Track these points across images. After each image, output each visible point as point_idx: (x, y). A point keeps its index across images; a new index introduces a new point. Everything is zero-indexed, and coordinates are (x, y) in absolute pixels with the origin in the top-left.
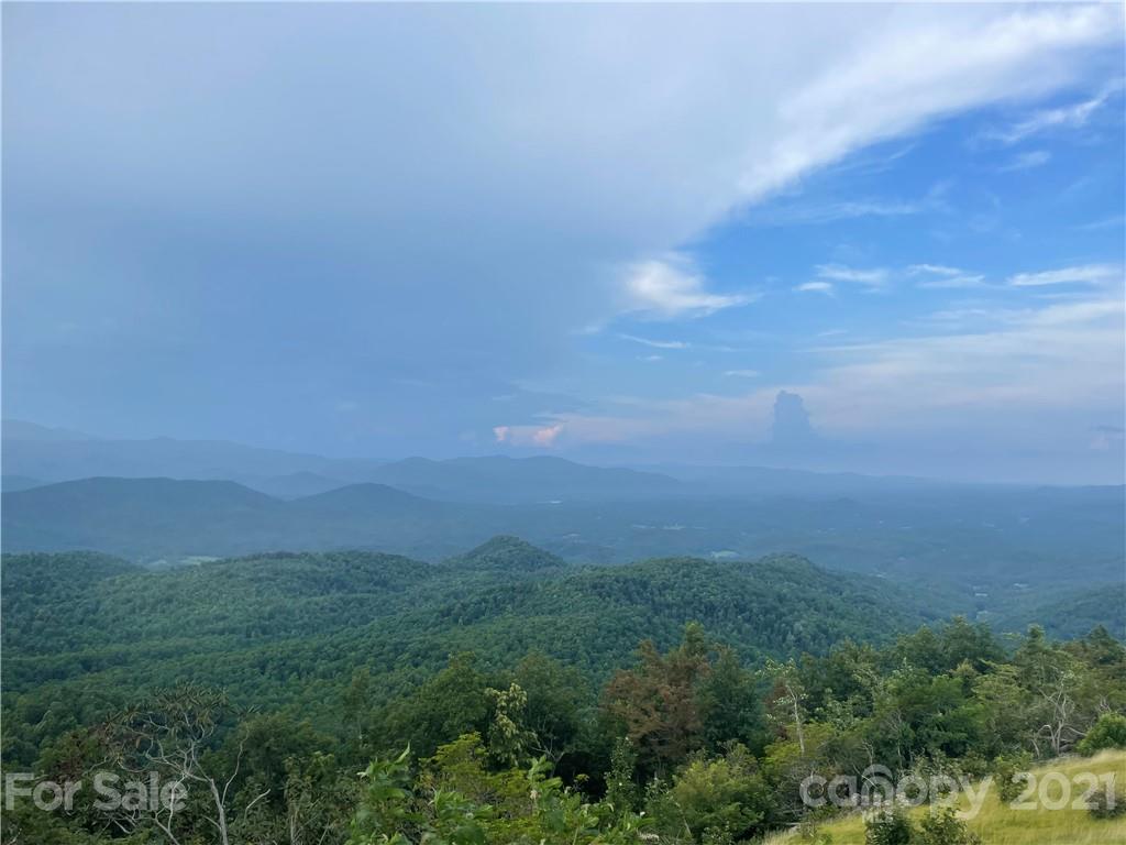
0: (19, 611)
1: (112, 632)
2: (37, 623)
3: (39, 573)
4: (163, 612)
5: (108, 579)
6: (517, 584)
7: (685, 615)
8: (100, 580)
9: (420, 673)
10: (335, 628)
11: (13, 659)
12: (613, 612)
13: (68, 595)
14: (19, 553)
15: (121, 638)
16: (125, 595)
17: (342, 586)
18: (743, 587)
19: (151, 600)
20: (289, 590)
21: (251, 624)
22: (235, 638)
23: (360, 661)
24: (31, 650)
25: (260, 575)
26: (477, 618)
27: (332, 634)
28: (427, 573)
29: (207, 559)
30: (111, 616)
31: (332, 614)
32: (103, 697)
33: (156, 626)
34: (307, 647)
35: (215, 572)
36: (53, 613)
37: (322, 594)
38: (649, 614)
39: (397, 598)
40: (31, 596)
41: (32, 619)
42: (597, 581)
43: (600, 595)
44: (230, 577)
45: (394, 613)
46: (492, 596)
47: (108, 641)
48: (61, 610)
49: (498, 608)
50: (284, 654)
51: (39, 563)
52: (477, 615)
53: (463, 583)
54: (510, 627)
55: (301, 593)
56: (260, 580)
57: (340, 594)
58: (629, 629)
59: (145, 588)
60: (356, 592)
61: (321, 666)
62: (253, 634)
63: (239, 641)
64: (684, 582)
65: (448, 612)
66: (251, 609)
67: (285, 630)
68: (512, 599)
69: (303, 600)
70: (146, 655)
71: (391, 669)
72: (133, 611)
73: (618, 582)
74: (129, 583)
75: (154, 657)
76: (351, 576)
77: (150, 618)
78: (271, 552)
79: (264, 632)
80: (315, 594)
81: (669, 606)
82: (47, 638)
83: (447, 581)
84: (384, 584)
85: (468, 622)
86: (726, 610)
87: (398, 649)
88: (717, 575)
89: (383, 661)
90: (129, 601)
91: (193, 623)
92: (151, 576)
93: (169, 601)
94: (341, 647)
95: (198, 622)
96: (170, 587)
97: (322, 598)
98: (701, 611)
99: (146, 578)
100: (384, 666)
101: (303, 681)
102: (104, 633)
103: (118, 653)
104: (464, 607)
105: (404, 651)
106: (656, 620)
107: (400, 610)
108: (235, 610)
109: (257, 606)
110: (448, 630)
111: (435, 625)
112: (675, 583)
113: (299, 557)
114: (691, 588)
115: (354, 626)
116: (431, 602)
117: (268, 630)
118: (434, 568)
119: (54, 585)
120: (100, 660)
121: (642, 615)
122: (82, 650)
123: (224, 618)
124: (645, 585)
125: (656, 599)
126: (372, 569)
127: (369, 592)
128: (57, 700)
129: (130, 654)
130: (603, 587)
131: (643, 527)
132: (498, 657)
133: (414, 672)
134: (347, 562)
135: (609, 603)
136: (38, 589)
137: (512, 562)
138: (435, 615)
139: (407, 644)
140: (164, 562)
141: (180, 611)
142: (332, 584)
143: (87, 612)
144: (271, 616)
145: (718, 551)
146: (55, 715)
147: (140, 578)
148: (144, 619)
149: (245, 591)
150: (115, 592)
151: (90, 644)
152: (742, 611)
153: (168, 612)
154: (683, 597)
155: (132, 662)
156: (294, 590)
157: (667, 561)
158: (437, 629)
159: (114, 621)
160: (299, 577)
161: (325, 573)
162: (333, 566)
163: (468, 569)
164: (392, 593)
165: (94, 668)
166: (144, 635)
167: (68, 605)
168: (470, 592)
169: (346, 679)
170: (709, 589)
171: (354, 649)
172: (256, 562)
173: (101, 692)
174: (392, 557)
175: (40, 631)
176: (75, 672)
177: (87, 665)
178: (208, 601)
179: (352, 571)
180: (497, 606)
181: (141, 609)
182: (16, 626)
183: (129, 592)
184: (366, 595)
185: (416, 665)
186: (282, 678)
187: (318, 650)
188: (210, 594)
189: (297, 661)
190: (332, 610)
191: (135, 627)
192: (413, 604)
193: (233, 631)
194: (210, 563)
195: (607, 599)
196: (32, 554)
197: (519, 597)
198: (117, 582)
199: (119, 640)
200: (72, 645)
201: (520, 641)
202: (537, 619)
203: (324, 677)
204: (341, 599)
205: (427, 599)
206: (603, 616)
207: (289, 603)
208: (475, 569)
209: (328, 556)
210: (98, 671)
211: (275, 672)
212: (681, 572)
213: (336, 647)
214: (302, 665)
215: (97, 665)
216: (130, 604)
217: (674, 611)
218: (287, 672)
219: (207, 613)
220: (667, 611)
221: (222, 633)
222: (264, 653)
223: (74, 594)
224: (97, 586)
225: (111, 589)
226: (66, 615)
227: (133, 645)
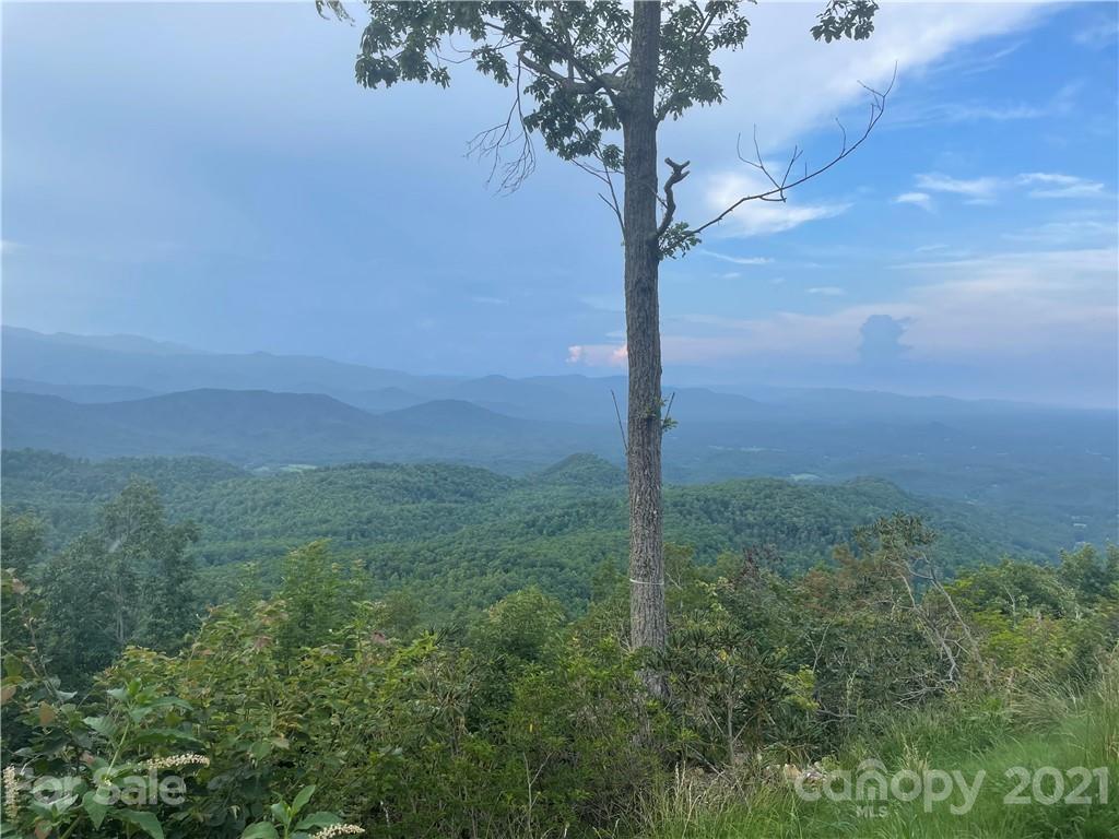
1: (228, 530)
3: (161, 475)
4: (272, 513)
5: (221, 483)
6: (598, 499)
7: (767, 535)
8: (213, 483)
9: (510, 578)
10: (428, 534)
12: (694, 529)
13: (187, 496)
14: (140, 457)
15: (237, 536)
16: (237, 498)
17: (432, 496)
18: (827, 510)
19: (262, 503)
20: (383, 498)
21: (351, 527)
22: (338, 539)
23: (455, 566)
25: (357, 483)
26: (560, 530)
27: (425, 539)
28: (510, 486)
29: (306, 467)
30: (227, 516)
31: (424, 521)
33: (267, 526)
34: (406, 550)
35: (316, 479)
36: (175, 511)
37: (414, 503)
38: (730, 533)
39: (483, 508)
42: (678, 499)
43: (681, 512)
44: (330, 483)
45: (481, 523)
46: (574, 510)
47: (225, 538)
48: (181, 509)
49: (581, 521)
50: (386, 556)
51: (160, 466)
52: (561, 527)
53: (545, 497)
54: (593, 539)
55: (395, 501)
56: (357, 488)
57: (429, 503)
58: (711, 547)
59: (255, 492)
60: (444, 501)
61: (420, 568)
62: (353, 536)
63: (341, 543)
64: (765, 503)
65: (532, 524)
66: (350, 514)
67: (382, 534)
68: (595, 514)
69: (397, 507)
70: (261, 551)
71: (483, 574)
72: (245, 512)
73: (698, 500)
74: (240, 486)
75: (268, 554)
76: (439, 486)
77: (261, 519)
78: (364, 461)
79: (363, 536)
80: (407, 502)
81: (750, 526)
83: (529, 494)
84: (471, 495)
85: (552, 534)
86: (809, 533)
87: (489, 556)
88: (800, 497)
89: (477, 566)
90: (241, 503)
91: (299, 525)
92: (258, 481)
93: (277, 504)
94: (437, 551)
95: (304, 524)
96: (277, 491)
97: (414, 506)
98: (783, 532)
99: (255, 483)
100: (477, 570)
101: (404, 581)
102: (221, 531)
103: (236, 549)
104: (548, 519)
105: (494, 558)
106: (737, 539)
107: (486, 520)
108: (337, 514)
109: (355, 512)
110: (533, 539)
111: (521, 535)
112: (757, 503)
113: (391, 467)
114: (773, 509)
115: (443, 532)
116: (515, 514)
117: (366, 534)
118: (516, 482)
119: (174, 486)
120: (222, 554)
121: (725, 534)
122: (204, 545)
123: (327, 521)
124: (726, 505)
125: (737, 518)
126: (458, 481)
127: (456, 502)
129: (247, 550)
130: (683, 505)
131: (720, 448)
132: (583, 568)
133: (506, 576)
134: (435, 473)
135: (690, 520)
137: (590, 479)
138: (522, 525)
139: (497, 552)
140: (266, 469)
141: (287, 514)
142: (421, 495)
143: (205, 512)
144: (369, 521)
145: (797, 473)
147: (249, 483)
148: (256, 520)
149: (345, 498)
150: (228, 495)
151: (210, 540)
152: (825, 534)
153: (276, 514)
154: (764, 518)
156: (388, 498)
157: (749, 482)
158: (523, 539)
159: (229, 520)
160: (393, 487)
161: (415, 483)
162: (423, 477)
163: (550, 484)
164: (478, 504)
165: (216, 562)
166: (256, 534)
167: (188, 504)
168: (552, 506)
169: (442, 581)
170: (793, 511)
171: (449, 553)
172: (353, 471)
174: (478, 470)
176: (200, 565)
177: (210, 559)
178: (312, 505)
179: (441, 482)
180: (579, 520)
181: (253, 510)
183: (241, 494)
184: (453, 505)
185: (507, 571)
186: (384, 577)
187: (416, 553)
188: (312, 499)
189: (397, 563)
190: (424, 518)
191: (248, 526)
192: (498, 515)
193: (335, 534)
194: (311, 470)
195: (688, 517)
196: (153, 457)
197: (601, 512)
198: (230, 485)
199: (235, 538)
201: (603, 554)
202: (619, 533)
203: (423, 578)
204: (432, 507)
205: (511, 511)
206: (685, 533)
207: (385, 510)
208: (555, 484)
209: (418, 467)
210: (220, 565)
211: (379, 571)
212: (763, 493)
213: (432, 551)
214: (402, 566)
215: (219, 560)
216: (243, 506)
217: (755, 531)
218: (388, 572)
219: (311, 516)
220: (748, 531)
221: (325, 535)
222: (367, 554)
223: (192, 495)
224: (211, 488)
225: (225, 491)
226: (187, 514)
227: (249, 542)
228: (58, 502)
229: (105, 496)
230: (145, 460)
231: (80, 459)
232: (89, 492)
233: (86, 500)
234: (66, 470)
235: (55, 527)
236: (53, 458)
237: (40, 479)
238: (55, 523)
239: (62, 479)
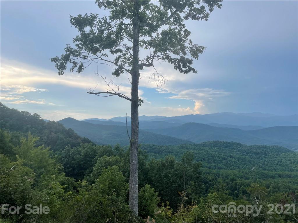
0: (261, 159)
1: (286, 168)
2: (266, 163)
3: (265, 150)
5: (283, 154)
8: (281, 153)
11: (261, 171)
13: (273, 157)
14: (260, 145)
19: (296, 161)
24: (265, 169)
30: (285, 164)
32: (285, 185)
36: (270, 161)
40: (264, 156)
41: (265, 162)
47: (285, 170)
48: (272, 160)
51: (265, 148)
59: (294, 157)
72: (291, 163)
74: (289, 155)
77: (296, 166)
82: (269, 167)
90: (290, 160)
92: (296, 154)
99: (294, 154)
102: (284, 168)
103: (288, 174)
119: (269, 154)
120: (283, 175)
122: (278, 172)
128: (272, 183)
129: (291, 175)
136: (266, 154)
143: (278, 162)
146: (273, 188)
147: (292, 154)
148: (295, 166)
150: (286, 157)
151: (280, 170)
155: (293, 177)
165: (282, 177)
166: (295, 170)
167: (273, 159)
173: (284, 184)
175: (267, 165)
176: (276, 177)
177: (280, 176)
181: (294, 163)
182: (261, 163)
183: (290, 158)
191: (292, 168)
196: (263, 145)
199: (288, 171)
200: (275, 170)
210: (283, 178)
215: (282, 176)
216: (290, 161)
223: (275, 157)
224: (281, 155)
225: (285, 156)
226: (273, 162)
227: (292, 173)
228: (239, 155)
229: (251, 155)
230: (261, 146)
231: (244, 145)
232: (247, 153)
233: (246, 155)
234: (241, 147)
235: (238, 161)
236: (238, 144)
237: (235, 149)
238: (238, 160)
239: (240, 150)
